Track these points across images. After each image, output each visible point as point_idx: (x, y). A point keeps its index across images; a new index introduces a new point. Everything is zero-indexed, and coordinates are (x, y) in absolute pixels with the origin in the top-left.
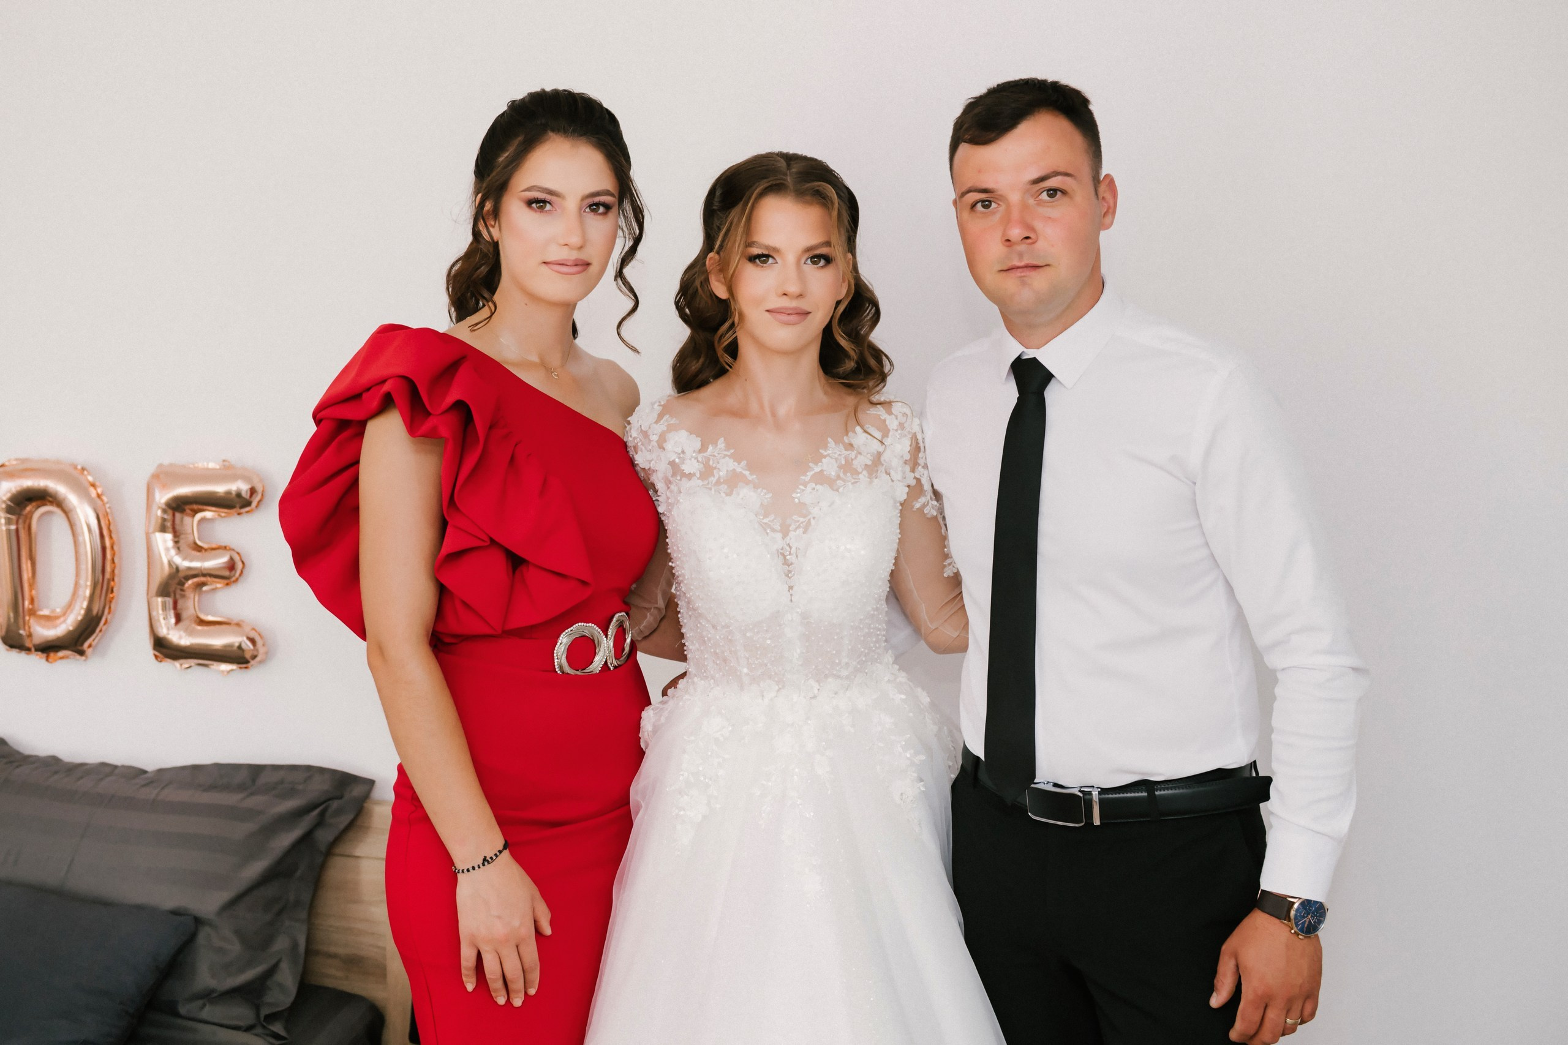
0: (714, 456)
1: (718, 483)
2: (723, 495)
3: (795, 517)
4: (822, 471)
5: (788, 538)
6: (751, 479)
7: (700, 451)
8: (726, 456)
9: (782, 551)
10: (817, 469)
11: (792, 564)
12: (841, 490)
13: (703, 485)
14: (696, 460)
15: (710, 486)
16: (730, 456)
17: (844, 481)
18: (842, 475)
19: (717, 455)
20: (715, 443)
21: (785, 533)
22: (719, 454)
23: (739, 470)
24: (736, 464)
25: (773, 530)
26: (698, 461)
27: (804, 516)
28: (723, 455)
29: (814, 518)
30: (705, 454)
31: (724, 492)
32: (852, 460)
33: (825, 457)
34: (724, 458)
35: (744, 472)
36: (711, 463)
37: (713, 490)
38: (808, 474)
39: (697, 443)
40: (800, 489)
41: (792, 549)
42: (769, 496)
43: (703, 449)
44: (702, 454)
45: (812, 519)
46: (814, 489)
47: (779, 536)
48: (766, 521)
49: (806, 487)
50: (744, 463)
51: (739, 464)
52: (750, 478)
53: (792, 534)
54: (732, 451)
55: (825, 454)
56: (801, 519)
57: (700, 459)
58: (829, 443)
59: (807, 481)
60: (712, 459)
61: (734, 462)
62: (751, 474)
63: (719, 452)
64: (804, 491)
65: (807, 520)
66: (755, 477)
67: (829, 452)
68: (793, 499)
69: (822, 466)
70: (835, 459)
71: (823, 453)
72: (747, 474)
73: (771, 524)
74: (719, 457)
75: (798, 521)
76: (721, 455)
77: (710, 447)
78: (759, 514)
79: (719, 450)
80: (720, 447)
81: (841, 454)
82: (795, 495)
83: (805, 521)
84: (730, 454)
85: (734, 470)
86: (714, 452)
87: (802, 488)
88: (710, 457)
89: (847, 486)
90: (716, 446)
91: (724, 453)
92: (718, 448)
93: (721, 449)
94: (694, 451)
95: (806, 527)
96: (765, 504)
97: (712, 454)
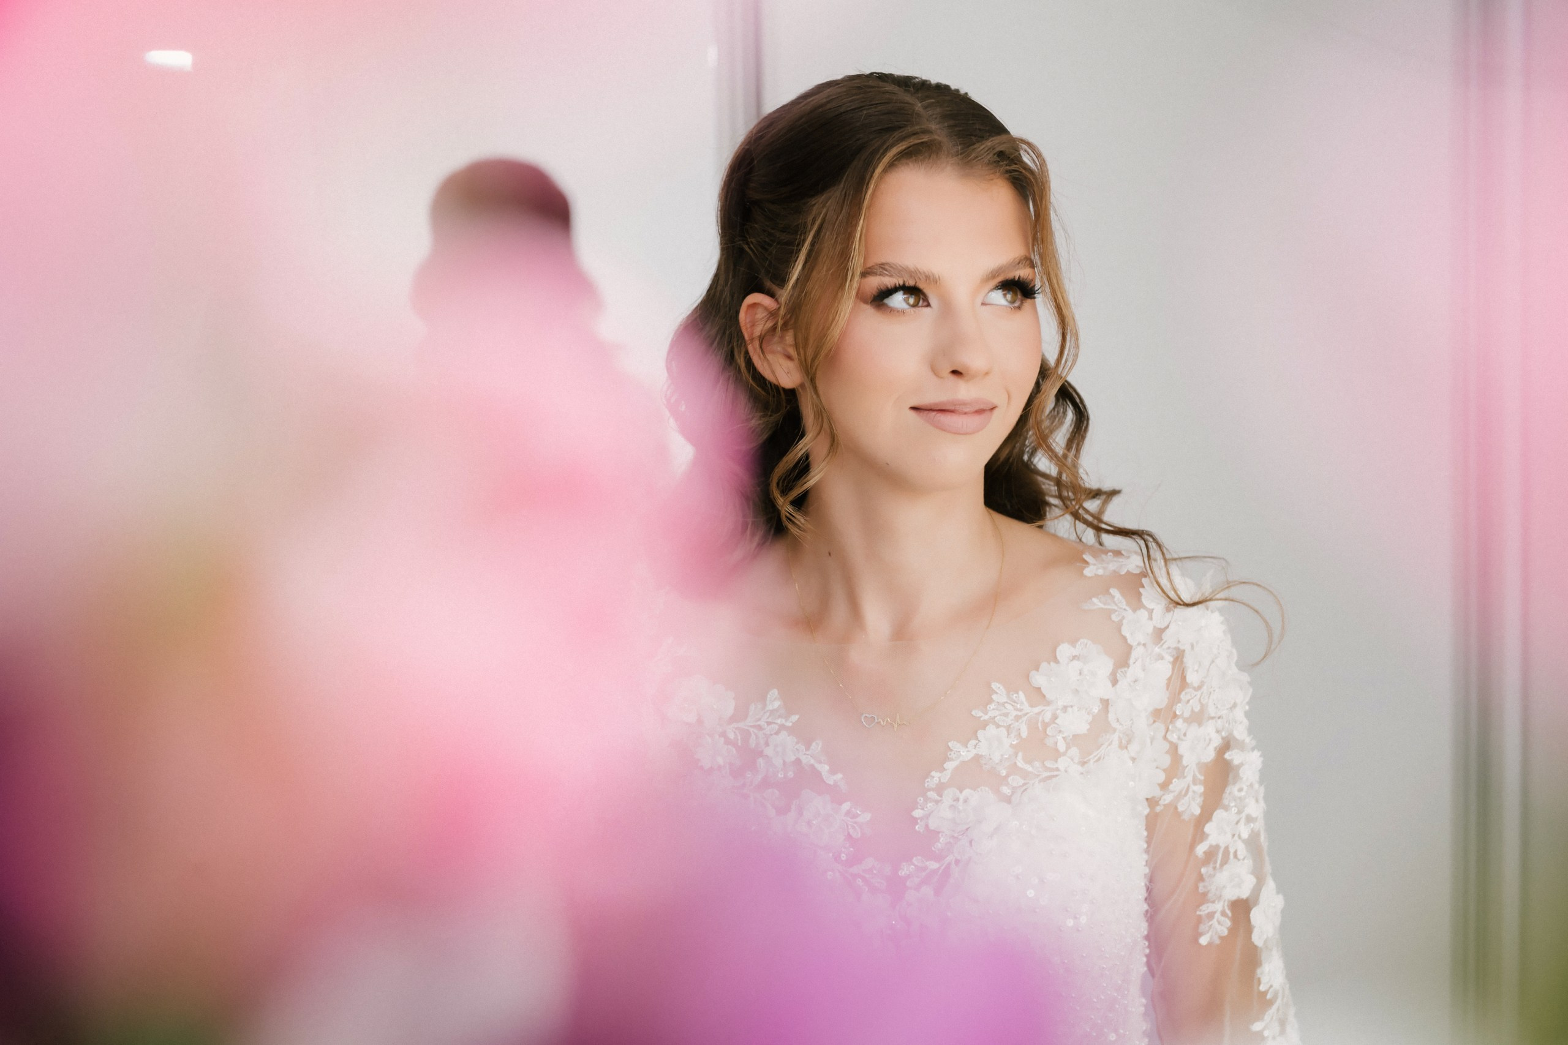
0: (760, 728)
2: (771, 812)
3: (919, 860)
4: (977, 758)
5: (901, 904)
6: (831, 783)
7: (733, 719)
8: (782, 727)
10: (970, 755)
13: (733, 787)
14: (722, 739)
16: (791, 731)
17: (1026, 776)
18: (1020, 763)
19: (765, 726)
20: (762, 698)
22: (769, 723)
23: (805, 760)
25: (872, 890)
26: (728, 742)
27: (938, 858)
28: (777, 727)
29: (957, 862)
30: (741, 725)
32: (1046, 725)
33: (984, 725)
34: (777, 733)
35: (818, 766)
36: (752, 743)
38: (947, 766)
39: (729, 705)
40: (927, 799)
42: (866, 817)
43: (738, 714)
44: (735, 725)
45: (953, 866)
46: (957, 800)
47: (883, 901)
49: (941, 796)
50: (817, 746)
51: (808, 748)
52: (830, 779)
54: (795, 717)
55: (986, 717)
56: (933, 865)
57: (731, 736)
58: (997, 693)
59: (942, 781)
60: (756, 734)
61: (797, 743)
62: (833, 772)
63: (770, 720)
64: (937, 802)
65: (943, 868)
66: (839, 776)
67: (991, 714)
68: (915, 821)
69: (975, 746)
70: (1008, 728)
71: (981, 717)
72: (824, 769)
73: (867, 876)
74: (768, 729)
75: (924, 869)
76: (773, 726)
77: (752, 707)
78: (844, 857)
79: (768, 714)
80: (771, 709)
81: (1019, 713)
82: (917, 813)
83: (939, 868)
84: (790, 724)
85: (798, 761)
86: (759, 720)
87: (932, 795)
88: (751, 730)
89: (1024, 788)
90: (765, 705)
91: (779, 721)
92: (767, 711)
93: (772, 712)
94: (720, 719)
95: (940, 881)
96: (857, 834)
97: (756, 724)
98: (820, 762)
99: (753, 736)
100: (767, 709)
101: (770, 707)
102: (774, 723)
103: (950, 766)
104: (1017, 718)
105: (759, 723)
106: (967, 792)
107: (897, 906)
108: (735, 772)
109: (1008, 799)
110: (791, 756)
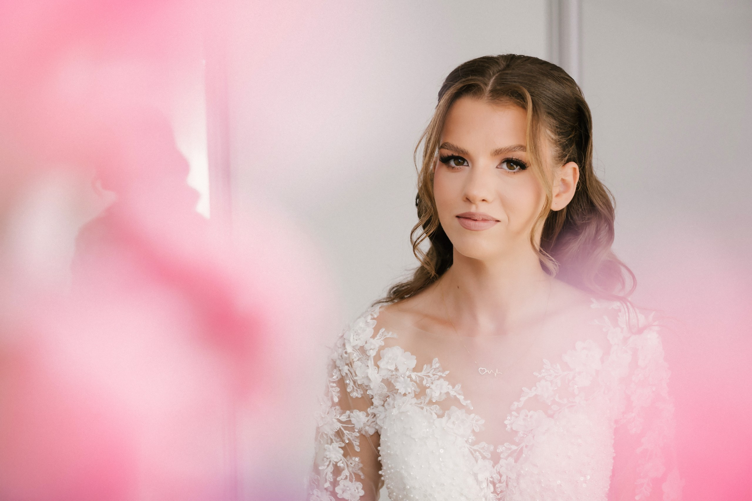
0: (429, 376)
1: (431, 403)
2: (435, 416)
3: (507, 445)
4: (536, 396)
5: (498, 466)
6: (465, 404)
7: (415, 370)
8: (441, 377)
9: (491, 480)
10: (532, 394)
12: (557, 415)
13: (416, 403)
14: (409, 379)
15: (422, 405)
18: (557, 399)
19: (431, 376)
20: (430, 362)
21: (496, 459)
22: (434, 375)
23: (452, 393)
24: (450, 387)
25: (483, 458)
26: (412, 380)
27: (517, 444)
28: (438, 377)
29: (526, 446)
30: (419, 374)
31: (436, 414)
34: (438, 379)
35: (458, 396)
36: (424, 382)
37: (425, 409)
38: (521, 399)
39: (413, 362)
40: (512, 415)
41: (502, 478)
42: (482, 422)
43: (417, 369)
44: (415, 373)
45: (524, 448)
46: (527, 416)
47: (488, 464)
48: (475, 447)
49: (519, 414)
50: (458, 387)
51: (454, 386)
53: (502, 462)
54: (447, 372)
56: (514, 447)
57: (414, 378)
58: (546, 364)
59: (519, 406)
60: (426, 379)
61: (448, 385)
62: (465, 399)
63: (434, 373)
64: (516, 417)
65: (519, 449)
66: (469, 402)
67: (543, 374)
68: (505, 426)
69: (535, 390)
70: (552, 382)
71: (538, 376)
72: (461, 398)
73: (482, 451)
74: (433, 378)
75: (510, 449)
76: (436, 376)
77: (425, 366)
78: (470, 441)
79: (433, 370)
80: (435, 367)
81: (557, 374)
82: (506, 422)
83: (517, 449)
84: (445, 376)
85: (448, 393)
86: (429, 372)
87: (514, 413)
88: (424, 377)
89: (560, 411)
90: (431, 366)
91: (439, 374)
92: (433, 369)
93: (435, 369)
94: (408, 369)
95: (518, 456)
96: (477, 430)
97: (427, 374)
98: (459, 394)
99: (425, 379)
100: (433, 368)
101: (434, 367)
102: (436, 374)
103: (523, 399)
104: (556, 377)
105: (428, 374)
106: (532, 412)
107: (495, 468)
108: (417, 396)
109: (552, 416)
110: (444, 391)
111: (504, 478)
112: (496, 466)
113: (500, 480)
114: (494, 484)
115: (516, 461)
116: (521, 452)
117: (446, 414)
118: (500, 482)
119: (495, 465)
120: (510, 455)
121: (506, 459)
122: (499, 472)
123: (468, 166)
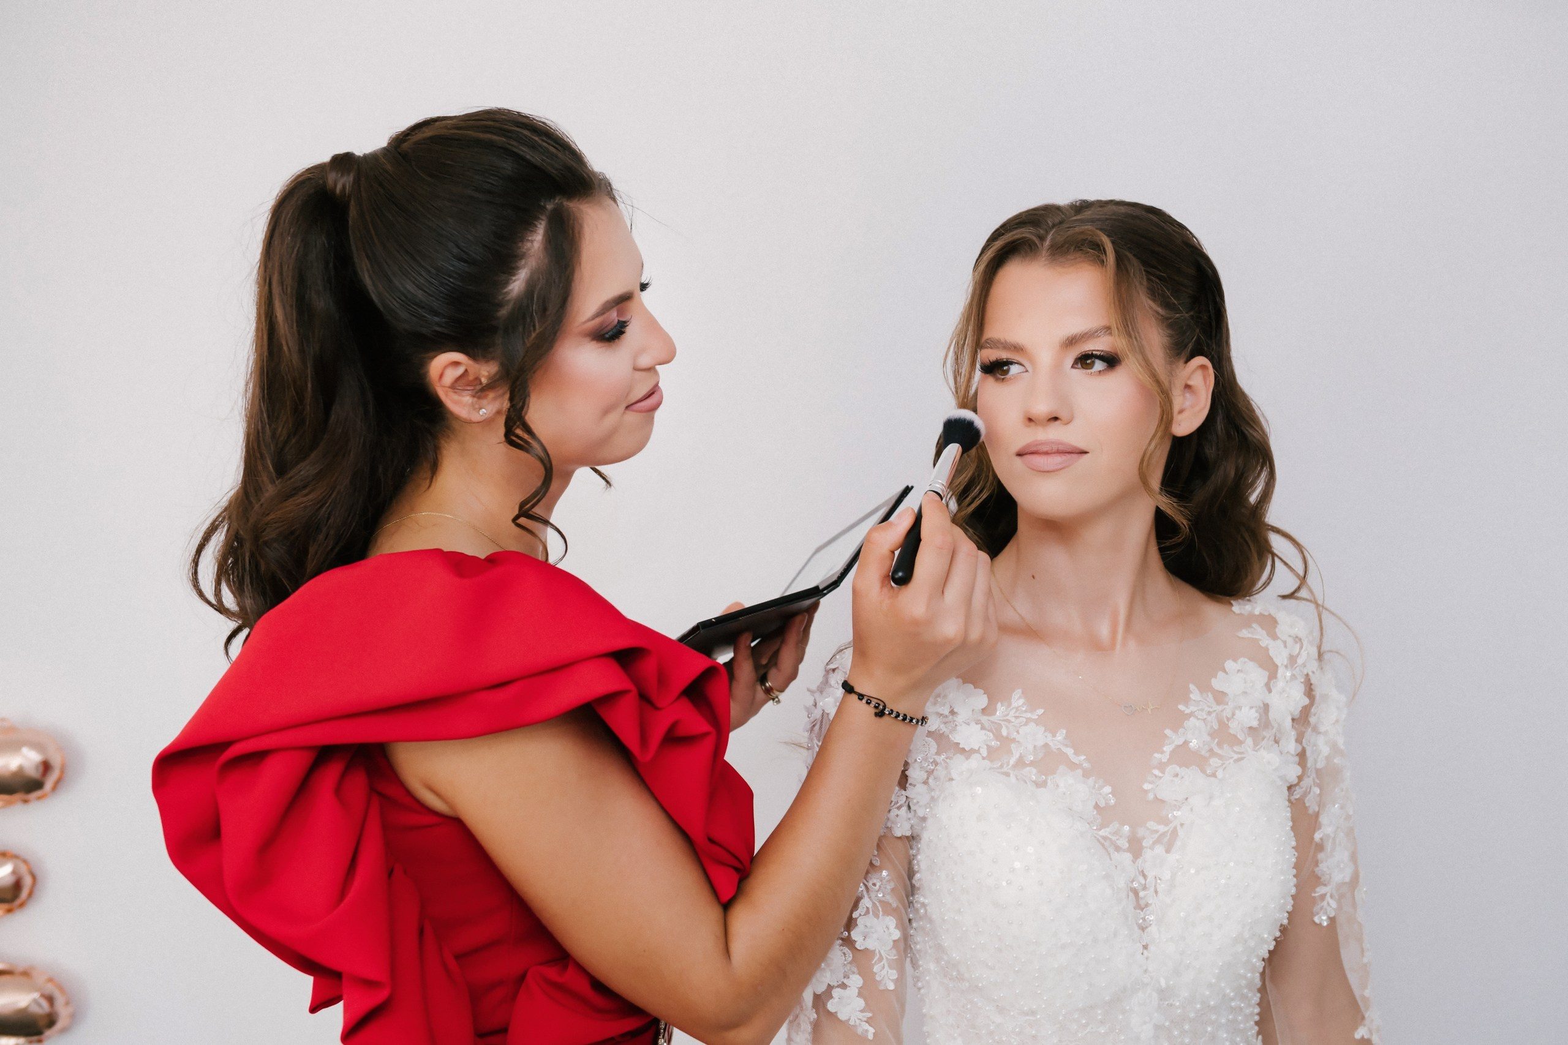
0: (1009, 721)
1: (1021, 763)
2: (1030, 785)
3: (1152, 825)
4: (1185, 743)
5: (1140, 861)
6: (1077, 762)
7: (984, 713)
9: (1131, 885)
10: (1180, 741)
11: (1147, 905)
12: (1220, 774)
13: (993, 768)
14: (978, 727)
15: (1005, 769)
16: (1037, 722)
17: (1220, 757)
18: (1216, 750)
19: (1013, 720)
20: (1008, 699)
21: (1136, 852)
22: (1017, 717)
23: (1054, 744)
24: (1049, 735)
25: (1118, 849)
26: (982, 728)
27: (1165, 821)
28: (1025, 720)
29: (1182, 825)
30: (993, 717)
31: (1032, 782)
32: (1228, 720)
33: (1187, 717)
34: (1026, 724)
35: (1064, 749)
36: (1005, 732)
37: (1012, 777)
38: (1165, 749)
39: (980, 700)
40: (1154, 775)
41: (1148, 880)
42: (1108, 789)
43: (988, 709)
44: (988, 717)
45: (1178, 828)
46: (1177, 774)
47: (1128, 856)
48: (1103, 833)
49: (1163, 773)
50: (1063, 733)
52: (1076, 759)
53: (1148, 854)
55: (1187, 711)
56: (1162, 828)
57: (986, 725)
58: (1192, 692)
59: (1163, 760)
60: (1006, 726)
61: (1045, 731)
62: (1076, 753)
63: (1017, 715)
64: (1160, 778)
65: (1171, 830)
66: (1083, 758)
67: (1192, 708)
68: (1145, 793)
69: (1184, 733)
70: (1204, 720)
71: (1184, 711)
72: (1070, 752)
73: (1114, 838)
74: (1017, 722)
75: (1156, 831)
79: (1014, 710)
80: (1016, 706)
81: (1211, 710)
82: (1146, 786)
83: (1167, 831)
84: (1036, 717)
85: (1046, 745)
86: (1008, 715)
87: (1156, 772)
88: (1002, 723)
89: (1224, 766)
90: (1010, 705)
91: (1026, 715)
92: (1013, 708)
93: (1018, 708)
94: (973, 711)
95: (1169, 841)
96: (1102, 804)
97: (1005, 718)
98: (1066, 746)
99: (1004, 726)
100: (1013, 706)
101: (1015, 704)
102: (1021, 717)
103: (1167, 749)
104: (1209, 713)
105: (1007, 718)
106: (1183, 770)
107: (1137, 863)
108: (992, 754)
109: (1214, 775)
110: (1040, 742)
111: (1150, 878)
112: (1138, 860)
113: (1145, 884)
114: (1136, 892)
115: (1168, 851)
116: (1174, 832)
117: (1049, 781)
118: (1145, 888)
119: (1136, 861)
120: (1158, 841)
121: (1152, 848)
122: (1143, 871)
123: (1027, 371)
